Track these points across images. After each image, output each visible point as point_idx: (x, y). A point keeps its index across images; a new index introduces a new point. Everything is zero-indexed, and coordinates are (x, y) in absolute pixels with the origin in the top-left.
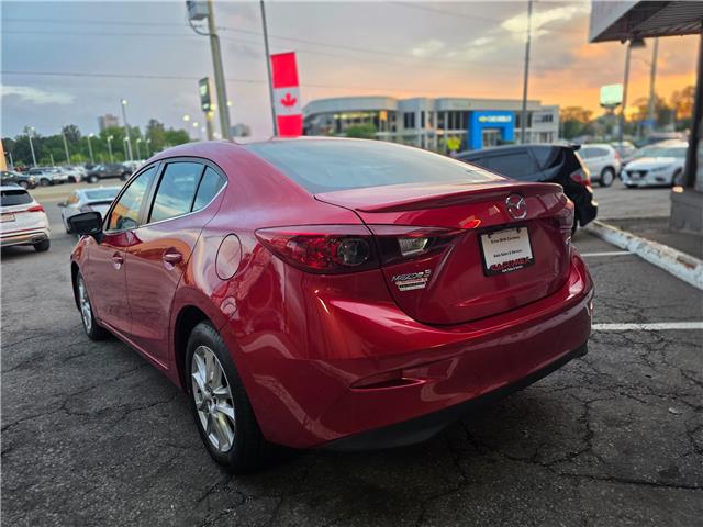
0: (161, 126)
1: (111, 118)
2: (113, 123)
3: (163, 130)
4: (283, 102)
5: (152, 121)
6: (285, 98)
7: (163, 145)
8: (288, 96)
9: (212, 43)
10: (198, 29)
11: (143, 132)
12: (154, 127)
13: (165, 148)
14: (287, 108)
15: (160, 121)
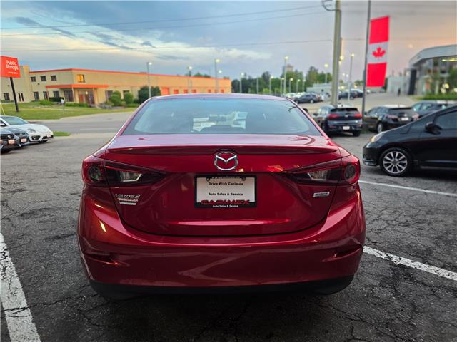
0: (316, 71)
1: (290, 66)
2: (290, 69)
3: (317, 73)
4: (375, 54)
5: (312, 68)
6: (377, 51)
7: (313, 83)
8: (379, 49)
9: (336, 16)
10: (328, 8)
11: (305, 75)
12: (312, 71)
13: (315, 85)
14: (377, 58)
15: (316, 68)
